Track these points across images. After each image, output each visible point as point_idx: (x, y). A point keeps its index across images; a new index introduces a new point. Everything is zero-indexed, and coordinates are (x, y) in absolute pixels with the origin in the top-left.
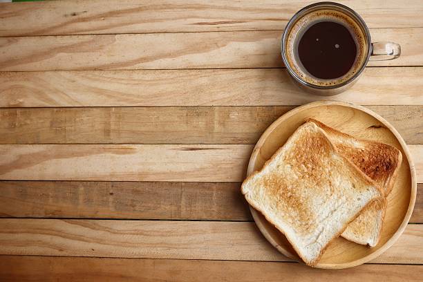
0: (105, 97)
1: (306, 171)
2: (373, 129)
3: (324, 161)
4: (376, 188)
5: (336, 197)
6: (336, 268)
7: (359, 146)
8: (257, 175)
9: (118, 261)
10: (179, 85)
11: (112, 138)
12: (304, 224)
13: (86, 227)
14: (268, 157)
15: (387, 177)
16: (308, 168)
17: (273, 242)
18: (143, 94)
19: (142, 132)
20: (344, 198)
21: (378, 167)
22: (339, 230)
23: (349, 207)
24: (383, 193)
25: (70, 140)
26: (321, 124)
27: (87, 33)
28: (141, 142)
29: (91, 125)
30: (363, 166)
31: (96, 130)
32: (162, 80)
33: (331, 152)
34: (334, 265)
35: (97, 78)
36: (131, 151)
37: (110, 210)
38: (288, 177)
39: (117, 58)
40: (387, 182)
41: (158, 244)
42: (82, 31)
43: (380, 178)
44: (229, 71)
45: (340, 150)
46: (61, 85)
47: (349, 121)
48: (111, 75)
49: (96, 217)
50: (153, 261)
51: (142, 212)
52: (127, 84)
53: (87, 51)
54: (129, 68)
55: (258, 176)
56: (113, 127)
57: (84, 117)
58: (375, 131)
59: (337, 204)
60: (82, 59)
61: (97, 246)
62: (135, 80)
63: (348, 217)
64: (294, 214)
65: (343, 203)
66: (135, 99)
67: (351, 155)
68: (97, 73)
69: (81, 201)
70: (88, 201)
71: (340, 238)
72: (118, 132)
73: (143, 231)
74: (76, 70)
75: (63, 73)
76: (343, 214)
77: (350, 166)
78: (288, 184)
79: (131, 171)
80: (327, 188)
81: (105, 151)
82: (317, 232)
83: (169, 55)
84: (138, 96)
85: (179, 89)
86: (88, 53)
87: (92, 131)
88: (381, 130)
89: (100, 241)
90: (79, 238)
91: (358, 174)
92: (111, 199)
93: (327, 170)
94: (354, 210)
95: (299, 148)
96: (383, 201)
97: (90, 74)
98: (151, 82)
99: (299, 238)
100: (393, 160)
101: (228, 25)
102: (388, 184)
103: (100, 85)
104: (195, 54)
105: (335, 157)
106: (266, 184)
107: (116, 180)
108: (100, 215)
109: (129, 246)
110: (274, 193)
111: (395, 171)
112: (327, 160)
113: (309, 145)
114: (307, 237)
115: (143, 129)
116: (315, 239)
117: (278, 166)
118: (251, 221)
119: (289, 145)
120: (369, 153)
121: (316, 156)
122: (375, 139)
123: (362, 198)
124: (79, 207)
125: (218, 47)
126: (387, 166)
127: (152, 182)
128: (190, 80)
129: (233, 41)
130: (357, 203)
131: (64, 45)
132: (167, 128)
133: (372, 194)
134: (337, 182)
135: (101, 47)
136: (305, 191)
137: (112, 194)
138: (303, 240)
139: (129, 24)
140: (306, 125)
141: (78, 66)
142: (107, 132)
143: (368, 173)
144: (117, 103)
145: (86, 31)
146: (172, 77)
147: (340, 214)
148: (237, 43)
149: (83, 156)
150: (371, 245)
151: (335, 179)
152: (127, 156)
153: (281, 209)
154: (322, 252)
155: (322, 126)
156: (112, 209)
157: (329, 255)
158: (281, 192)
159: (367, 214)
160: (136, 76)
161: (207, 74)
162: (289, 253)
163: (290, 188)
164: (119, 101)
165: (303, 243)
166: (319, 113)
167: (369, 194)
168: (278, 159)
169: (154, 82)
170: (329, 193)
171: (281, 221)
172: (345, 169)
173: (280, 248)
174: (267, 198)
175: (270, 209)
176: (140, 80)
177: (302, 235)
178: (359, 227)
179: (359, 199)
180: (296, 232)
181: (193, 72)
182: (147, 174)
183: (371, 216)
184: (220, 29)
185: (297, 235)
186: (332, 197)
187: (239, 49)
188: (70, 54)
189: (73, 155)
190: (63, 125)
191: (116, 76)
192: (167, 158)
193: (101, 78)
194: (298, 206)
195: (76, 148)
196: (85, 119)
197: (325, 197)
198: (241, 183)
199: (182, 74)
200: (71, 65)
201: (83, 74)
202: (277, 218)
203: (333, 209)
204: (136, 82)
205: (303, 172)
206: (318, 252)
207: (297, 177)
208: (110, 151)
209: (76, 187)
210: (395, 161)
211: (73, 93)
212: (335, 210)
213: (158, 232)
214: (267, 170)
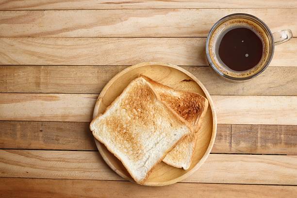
0: (36, 58)
1: (136, 114)
2: (185, 82)
3: (150, 106)
4: (187, 127)
5: (158, 133)
6: (159, 185)
7: (176, 95)
8: (101, 116)
9: (46, 181)
10: (91, 49)
11: (41, 88)
12: (135, 153)
13: (22, 155)
14: (109, 104)
15: (197, 118)
16: (138, 111)
17: (113, 167)
18: (65, 56)
19: (64, 84)
20: (164, 134)
21: (190, 111)
22: (160, 158)
23: (167, 140)
24: (192, 130)
25: (10, 90)
26: (149, 78)
27: (23, 9)
28: (63, 92)
29: (25, 79)
30: (179, 110)
31: (29, 83)
32: (80, 45)
33: (155, 100)
34: (158, 183)
35: (30, 43)
36: (56, 99)
37: (41, 143)
38: (124, 118)
39: (46, 28)
40: (197, 121)
41: (75, 168)
42: (19, 7)
43: (192, 119)
44: (130, 39)
45: (163, 98)
46: (4, 49)
47: (167, 77)
48: (40, 41)
49: (30, 148)
50: (72, 181)
51: (64, 144)
52: (53, 48)
53: (22, 23)
54: (55, 36)
55: (102, 118)
56: (42, 80)
57: (21, 73)
58: (186, 84)
59: (159, 138)
60: (19, 29)
61: (30, 170)
62: (58, 45)
63: (167, 148)
64: (128, 145)
65: (164, 137)
66: (59, 59)
67: (170, 102)
68: (30, 39)
69: (18, 136)
70: (24, 136)
71: (162, 163)
72: (47, 84)
73: (65, 158)
74: (15, 37)
75: (4, 39)
76: (164, 145)
77: (168, 110)
78: (124, 123)
79: (55, 114)
80: (151, 127)
81: (36, 99)
82: (145, 159)
83: (85, 27)
84: (61, 57)
85: (93, 52)
86: (24, 25)
87: (26, 83)
88: (191, 83)
89: (32, 166)
90: (17, 163)
91: (175, 116)
92: (41, 134)
93: (152, 113)
94: (172, 143)
95: (132, 97)
96: (193, 136)
97: (25, 40)
98: (71, 47)
99: (132, 164)
100: (201, 106)
101: (129, 4)
102: (197, 123)
103: (32, 49)
104: (104, 26)
105: (157, 103)
106: (107, 124)
107: (44, 120)
108: (33, 146)
109: (54, 170)
110: (114, 130)
111: (202, 114)
112: (152, 106)
113: (139, 94)
114: (137, 163)
115: (65, 82)
116: (143, 164)
117: (116, 110)
118: (96, 151)
119: (124, 95)
120: (184, 100)
121: (144, 103)
122: (186, 89)
123: (177, 134)
124: (17, 141)
125: (122, 21)
126: (196, 110)
127: (72, 122)
128: (101, 45)
129: (133, 16)
130: (174, 137)
131: (6, 18)
132: (82, 82)
133: (185, 131)
134: (159, 122)
135: (34, 20)
136: (136, 128)
137: (41, 131)
138: (135, 165)
139: (54, 2)
140: (137, 80)
141: (16, 34)
142: (38, 84)
143: (183, 115)
144: (46, 62)
145: (22, 7)
146: (87, 43)
147: (161, 145)
148: (136, 18)
149: (19, 102)
150: (185, 168)
151: (158, 120)
152: (53, 102)
153: (119, 142)
154: (148, 174)
155: (150, 80)
156: (41, 142)
157: (154, 176)
158: (119, 130)
159: (182, 145)
160: (59, 42)
161: (113, 41)
162: (124, 175)
163: (125, 126)
164: (46, 61)
165: (135, 167)
166: (145, 71)
167: (182, 131)
168: (116, 105)
169: (74, 47)
170: (153, 130)
171: (118, 151)
172: (165, 112)
173: (118, 172)
174: (109, 134)
175: (110, 142)
176: (63, 45)
177: (134, 162)
178: (176, 155)
179: (175, 135)
180: (129, 159)
181: (103, 40)
182: (67, 116)
183: (185, 147)
184: (123, 7)
185: (130, 161)
186: (155, 134)
187: (137, 23)
188: (10, 25)
189: (12, 101)
190: (4, 79)
191: (44, 42)
192: (83, 104)
193: (33, 44)
194: (130, 140)
195: (15, 96)
196: (21, 74)
197: (150, 133)
198: (89, 123)
199: (95, 40)
200: (11, 33)
201: (20, 40)
202: (115, 149)
203: (156, 142)
204: (60, 47)
205: (134, 115)
206: (145, 174)
207: (129, 119)
208: (40, 99)
209: (14, 125)
210: (202, 106)
211: (12, 55)
212: (158, 143)
213: (76, 159)
214: (108, 113)
